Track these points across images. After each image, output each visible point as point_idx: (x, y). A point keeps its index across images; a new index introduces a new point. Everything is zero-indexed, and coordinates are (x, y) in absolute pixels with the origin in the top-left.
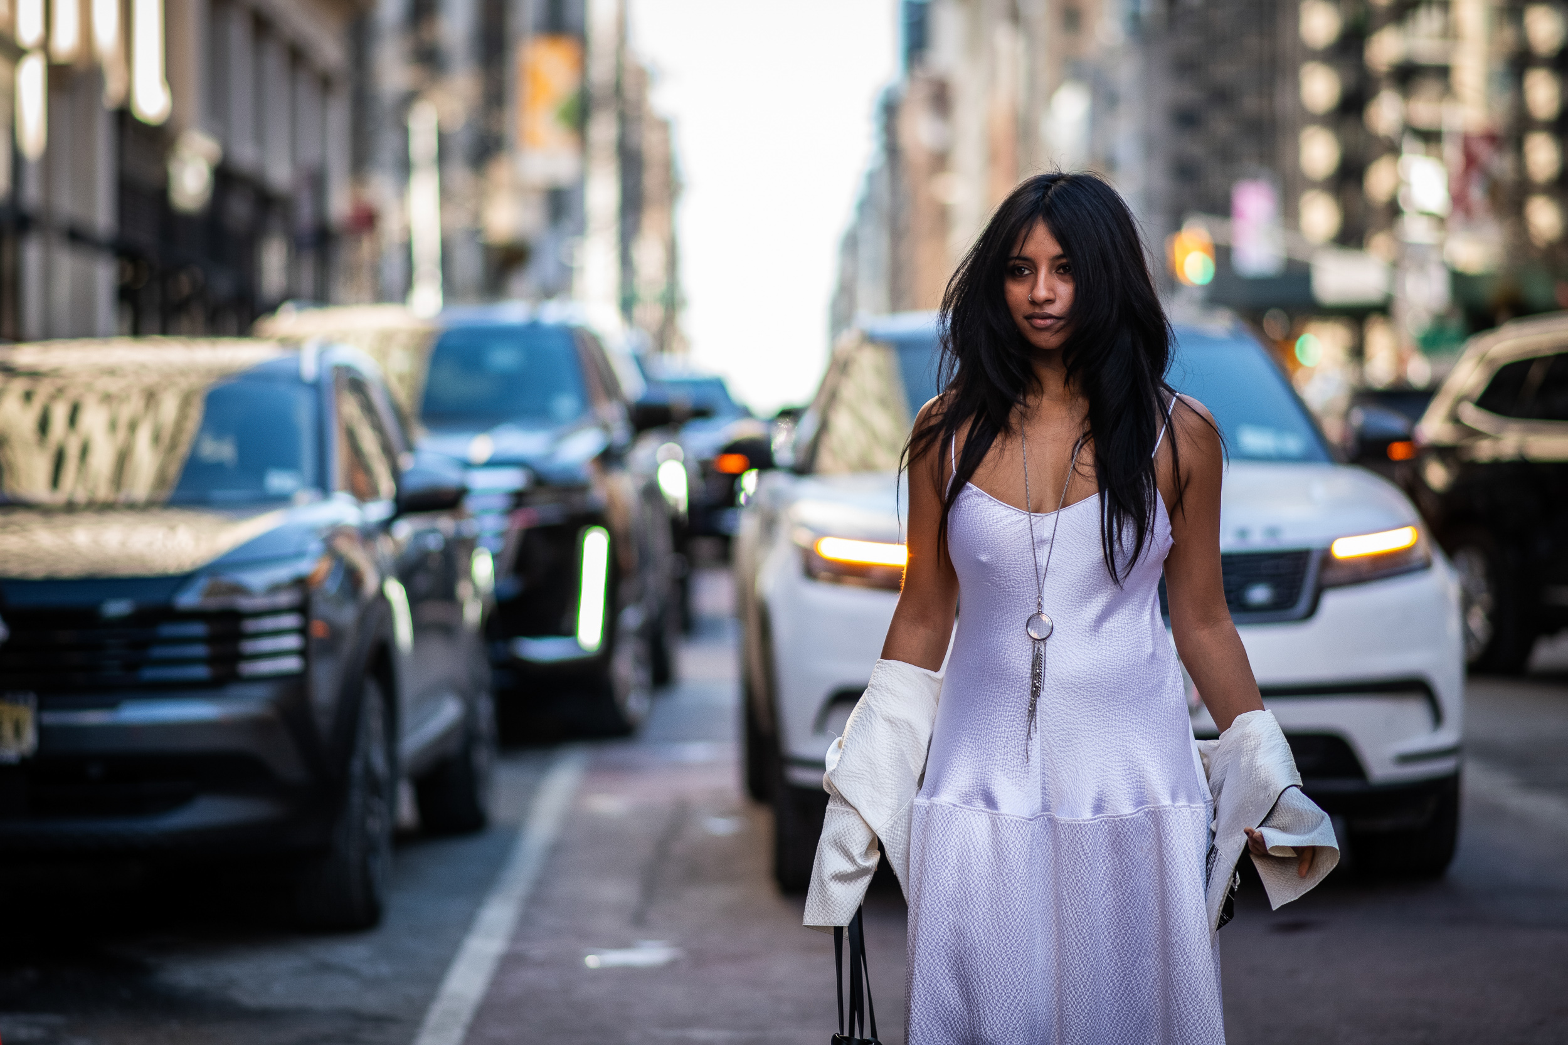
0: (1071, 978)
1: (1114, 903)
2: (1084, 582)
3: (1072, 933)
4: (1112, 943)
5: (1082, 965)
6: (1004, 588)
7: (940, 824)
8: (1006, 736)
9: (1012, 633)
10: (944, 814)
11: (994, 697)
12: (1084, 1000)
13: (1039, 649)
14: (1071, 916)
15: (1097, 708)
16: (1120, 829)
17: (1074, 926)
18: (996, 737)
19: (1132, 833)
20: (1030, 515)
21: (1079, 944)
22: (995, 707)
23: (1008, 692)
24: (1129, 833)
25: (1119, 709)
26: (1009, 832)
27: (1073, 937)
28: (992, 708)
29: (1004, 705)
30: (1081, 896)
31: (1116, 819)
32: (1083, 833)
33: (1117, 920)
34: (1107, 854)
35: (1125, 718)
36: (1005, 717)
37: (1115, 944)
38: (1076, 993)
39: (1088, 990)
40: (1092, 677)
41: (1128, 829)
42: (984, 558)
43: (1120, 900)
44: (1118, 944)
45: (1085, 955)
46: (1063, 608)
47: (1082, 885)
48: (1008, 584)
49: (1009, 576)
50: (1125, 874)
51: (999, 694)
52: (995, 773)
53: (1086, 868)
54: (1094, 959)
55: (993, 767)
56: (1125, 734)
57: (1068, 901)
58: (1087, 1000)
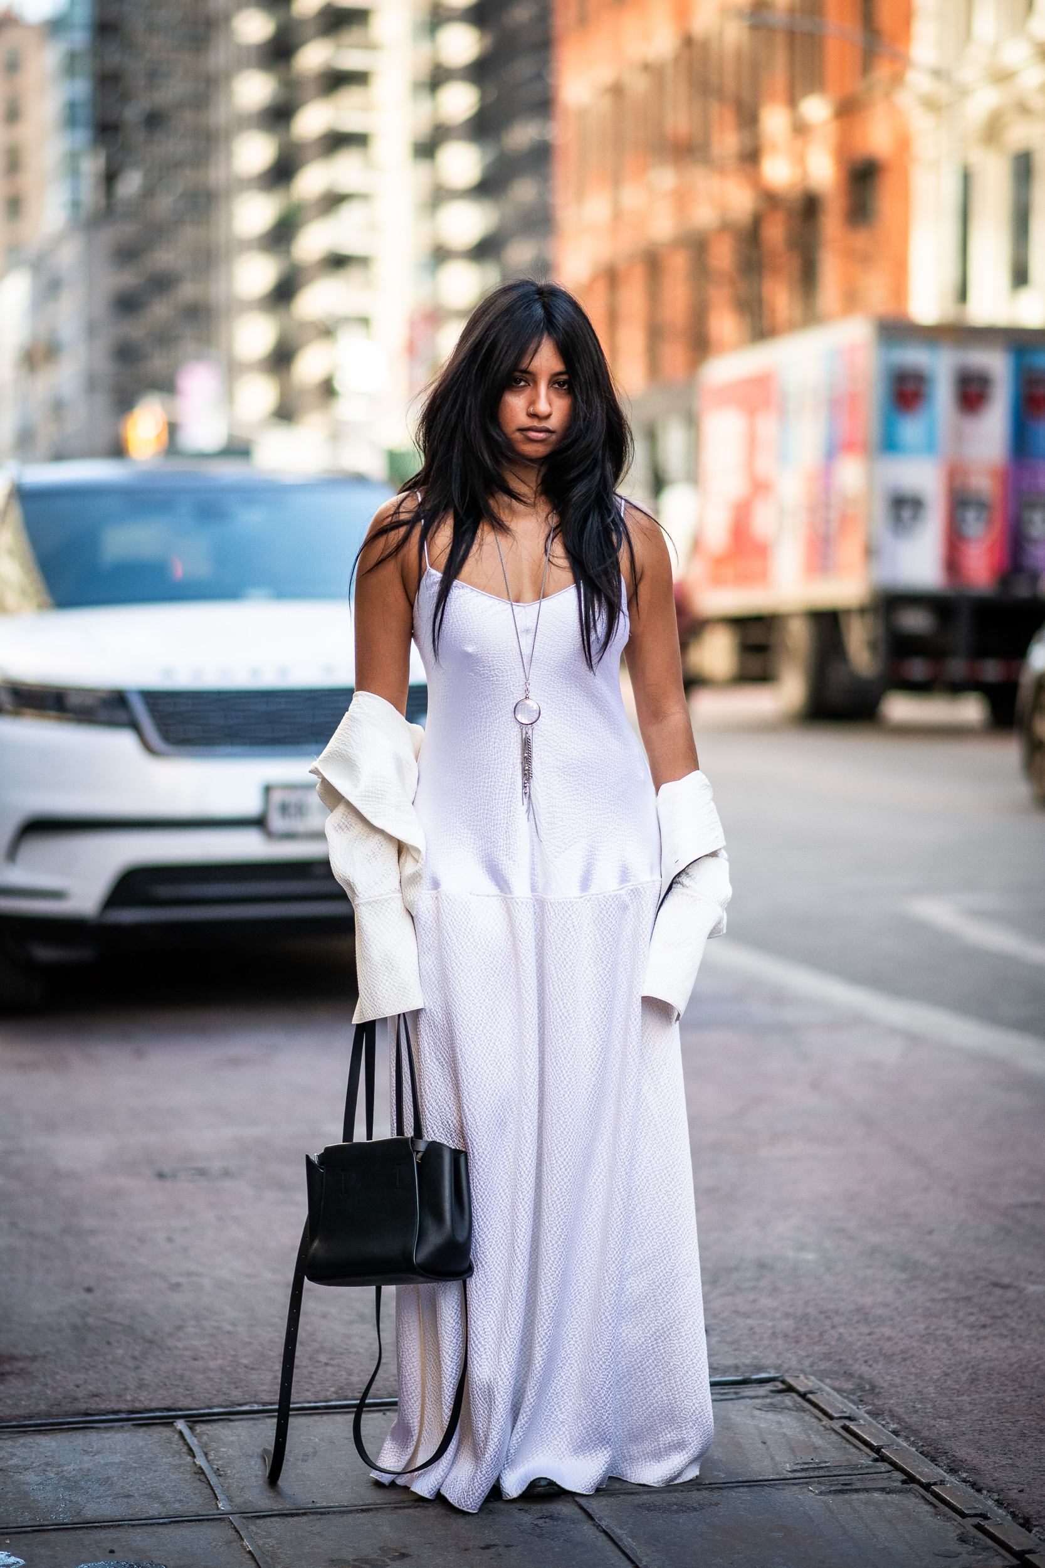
0: (553, 1050)
1: (594, 978)
2: (565, 668)
3: (557, 1006)
4: (592, 1019)
5: (564, 1038)
6: (487, 677)
7: (462, 913)
8: (506, 822)
9: (498, 721)
10: (464, 903)
11: (488, 787)
12: (564, 1072)
13: (527, 733)
14: (557, 989)
15: (579, 792)
16: (603, 906)
17: (559, 1000)
18: (497, 824)
19: (614, 909)
20: (512, 605)
21: (563, 1018)
22: (490, 796)
23: (501, 780)
24: (611, 909)
25: (598, 793)
26: (521, 913)
27: (558, 1010)
28: (487, 798)
29: (499, 794)
30: (568, 970)
31: (599, 896)
32: (575, 910)
33: (597, 996)
34: (588, 932)
35: (604, 801)
36: (502, 804)
37: (595, 1019)
38: (557, 1064)
39: (569, 1062)
40: (574, 761)
41: (611, 905)
42: (470, 649)
43: (600, 975)
44: (597, 1019)
45: (568, 1028)
46: (546, 694)
47: (570, 960)
48: (492, 673)
49: (493, 665)
50: (606, 949)
51: (492, 783)
52: (502, 858)
53: (575, 944)
54: (576, 1032)
55: (498, 853)
56: (606, 816)
57: (555, 976)
58: (567, 1072)
